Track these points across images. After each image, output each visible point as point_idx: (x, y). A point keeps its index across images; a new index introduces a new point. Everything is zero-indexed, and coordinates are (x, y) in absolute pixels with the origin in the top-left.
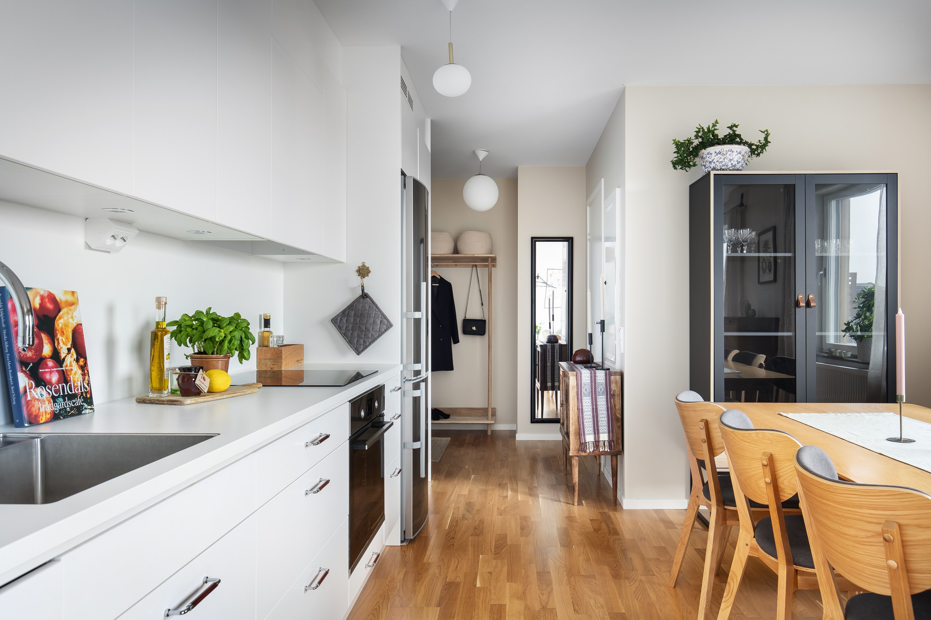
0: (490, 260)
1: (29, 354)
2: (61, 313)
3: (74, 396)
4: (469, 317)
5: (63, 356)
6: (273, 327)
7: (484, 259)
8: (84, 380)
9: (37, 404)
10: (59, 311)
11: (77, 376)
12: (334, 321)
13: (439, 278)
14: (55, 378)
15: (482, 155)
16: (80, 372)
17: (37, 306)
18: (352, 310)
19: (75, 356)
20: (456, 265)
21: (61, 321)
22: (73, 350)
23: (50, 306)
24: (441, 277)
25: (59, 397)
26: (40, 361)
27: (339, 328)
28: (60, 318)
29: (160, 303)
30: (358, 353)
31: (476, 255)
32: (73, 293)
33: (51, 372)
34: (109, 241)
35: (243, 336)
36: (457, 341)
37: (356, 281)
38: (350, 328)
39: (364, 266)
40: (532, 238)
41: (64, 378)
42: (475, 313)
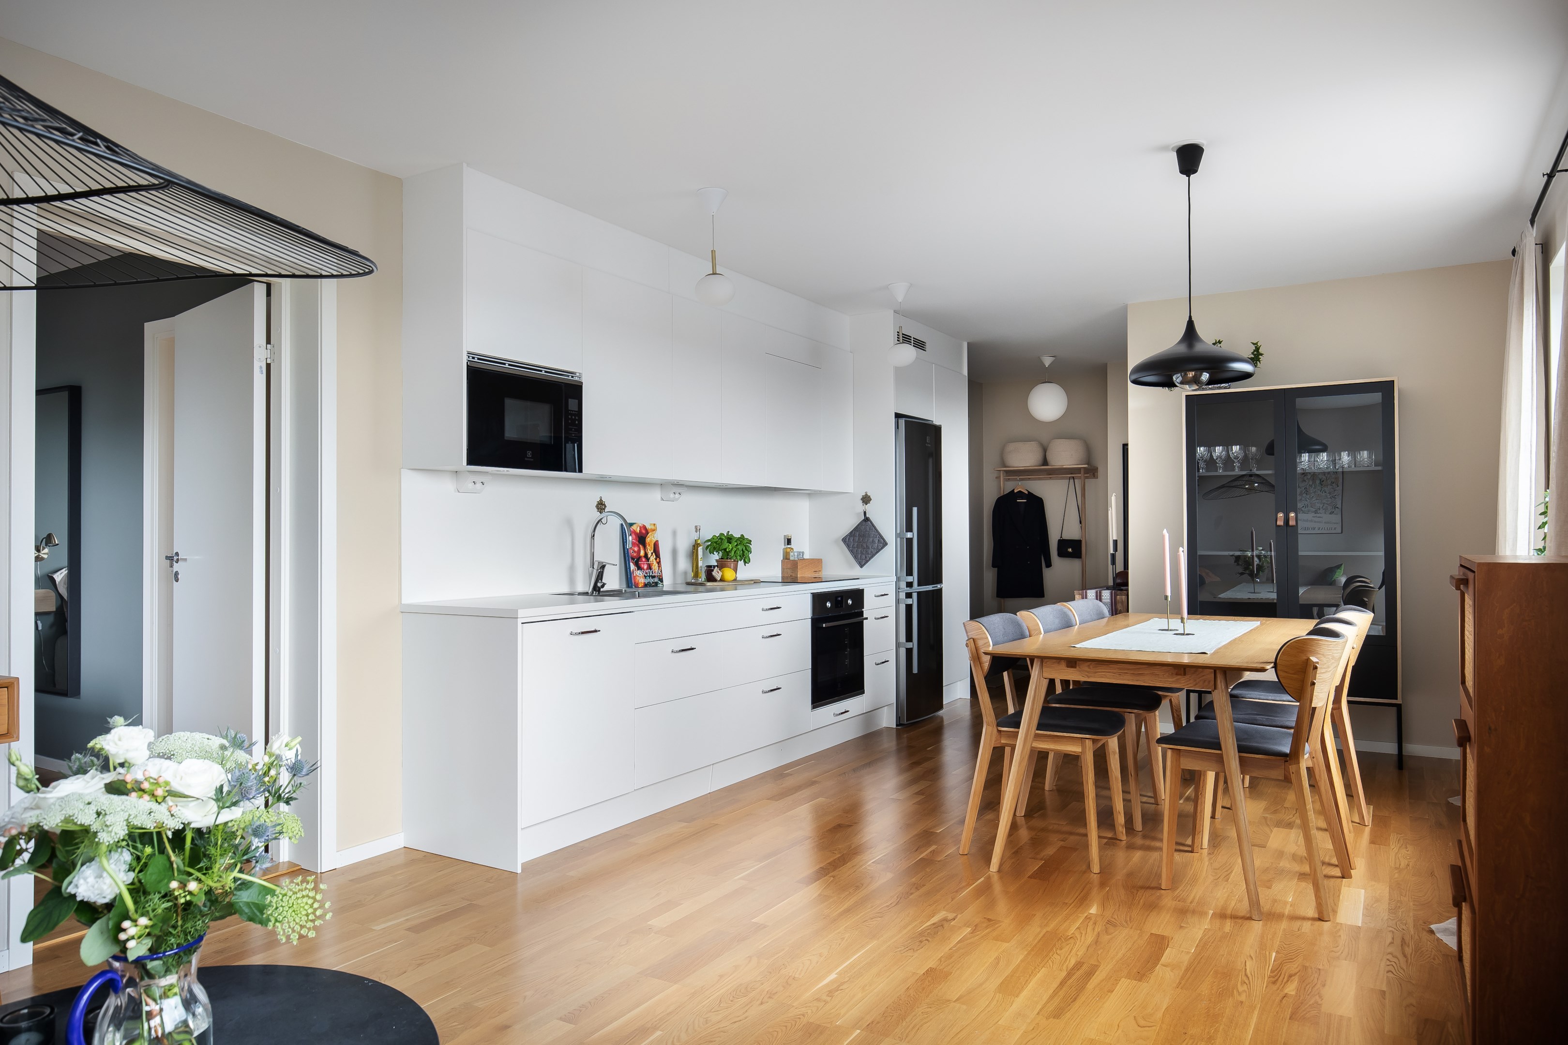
0: (1082, 471)
1: (635, 555)
2: (649, 535)
3: (653, 577)
4: (1066, 536)
5: (649, 556)
6: (793, 545)
7: (1077, 471)
8: (659, 569)
9: (638, 578)
10: (648, 534)
11: (656, 567)
12: (844, 540)
13: (1026, 492)
14: (645, 567)
15: (1047, 361)
16: (657, 565)
17: (638, 532)
18: (857, 531)
19: (655, 557)
20: (1050, 478)
21: (649, 539)
22: (654, 554)
23: (644, 531)
24: (1029, 492)
25: (647, 576)
26: (639, 558)
27: (848, 546)
28: (648, 538)
29: (697, 529)
30: (861, 566)
31: (1064, 467)
32: (654, 524)
33: (644, 564)
34: (672, 496)
35: (744, 549)
36: (1049, 565)
37: (860, 507)
38: (855, 546)
39: (866, 495)
40: (1123, 444)
41: (650, 567)
42: (1072, 532)
